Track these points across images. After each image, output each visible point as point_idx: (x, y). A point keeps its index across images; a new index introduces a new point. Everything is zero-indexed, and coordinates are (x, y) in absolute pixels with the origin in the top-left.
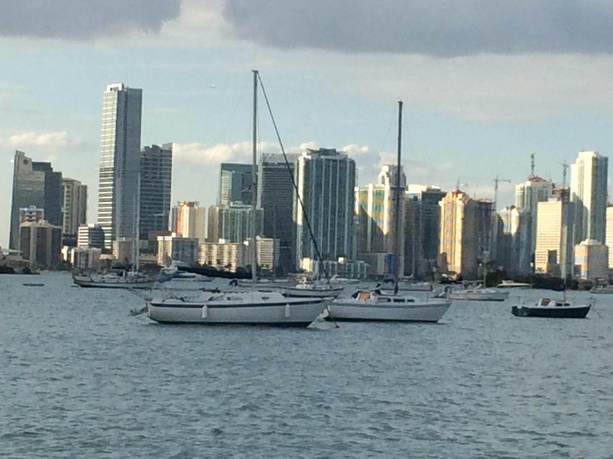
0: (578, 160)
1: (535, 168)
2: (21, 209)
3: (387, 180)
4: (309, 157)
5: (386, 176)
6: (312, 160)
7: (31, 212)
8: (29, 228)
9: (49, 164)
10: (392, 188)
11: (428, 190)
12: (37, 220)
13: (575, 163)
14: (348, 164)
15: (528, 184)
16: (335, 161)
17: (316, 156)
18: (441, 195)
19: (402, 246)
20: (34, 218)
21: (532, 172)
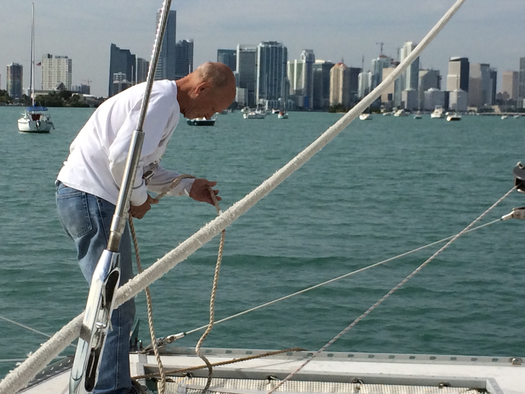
0: (404, 46)
1: (383, 51)
2: (114, 74)
3: (305, 58)
4: (263, 46)
5: (304, 56)
6: (264, 48)
7: (119, 76)
8: (117, 84)
9: (129, 51)
10: (306, 62)
11: (326, 63)
12: (122, 80)
13: (402, 48)
14: (283, 50)
15: (378, 59)
16: (276, 48)
17: (267, 45)
18: (331, 65)
19: (312, 92)
20: (121, 79)
21: (381, 53)
